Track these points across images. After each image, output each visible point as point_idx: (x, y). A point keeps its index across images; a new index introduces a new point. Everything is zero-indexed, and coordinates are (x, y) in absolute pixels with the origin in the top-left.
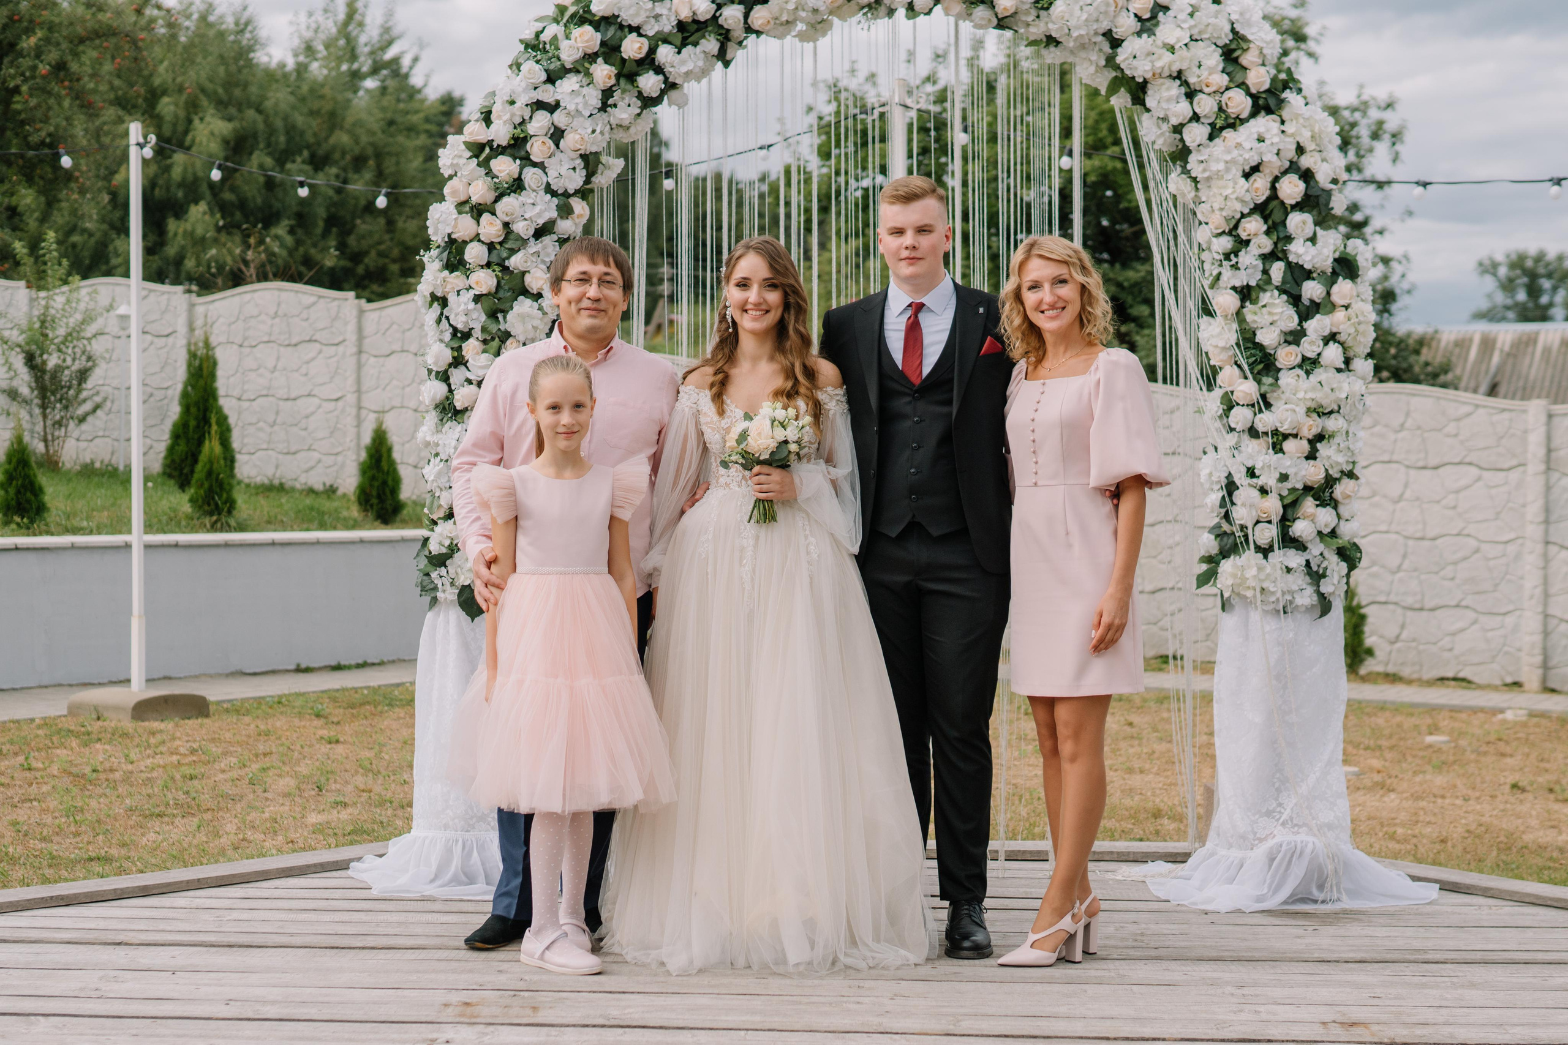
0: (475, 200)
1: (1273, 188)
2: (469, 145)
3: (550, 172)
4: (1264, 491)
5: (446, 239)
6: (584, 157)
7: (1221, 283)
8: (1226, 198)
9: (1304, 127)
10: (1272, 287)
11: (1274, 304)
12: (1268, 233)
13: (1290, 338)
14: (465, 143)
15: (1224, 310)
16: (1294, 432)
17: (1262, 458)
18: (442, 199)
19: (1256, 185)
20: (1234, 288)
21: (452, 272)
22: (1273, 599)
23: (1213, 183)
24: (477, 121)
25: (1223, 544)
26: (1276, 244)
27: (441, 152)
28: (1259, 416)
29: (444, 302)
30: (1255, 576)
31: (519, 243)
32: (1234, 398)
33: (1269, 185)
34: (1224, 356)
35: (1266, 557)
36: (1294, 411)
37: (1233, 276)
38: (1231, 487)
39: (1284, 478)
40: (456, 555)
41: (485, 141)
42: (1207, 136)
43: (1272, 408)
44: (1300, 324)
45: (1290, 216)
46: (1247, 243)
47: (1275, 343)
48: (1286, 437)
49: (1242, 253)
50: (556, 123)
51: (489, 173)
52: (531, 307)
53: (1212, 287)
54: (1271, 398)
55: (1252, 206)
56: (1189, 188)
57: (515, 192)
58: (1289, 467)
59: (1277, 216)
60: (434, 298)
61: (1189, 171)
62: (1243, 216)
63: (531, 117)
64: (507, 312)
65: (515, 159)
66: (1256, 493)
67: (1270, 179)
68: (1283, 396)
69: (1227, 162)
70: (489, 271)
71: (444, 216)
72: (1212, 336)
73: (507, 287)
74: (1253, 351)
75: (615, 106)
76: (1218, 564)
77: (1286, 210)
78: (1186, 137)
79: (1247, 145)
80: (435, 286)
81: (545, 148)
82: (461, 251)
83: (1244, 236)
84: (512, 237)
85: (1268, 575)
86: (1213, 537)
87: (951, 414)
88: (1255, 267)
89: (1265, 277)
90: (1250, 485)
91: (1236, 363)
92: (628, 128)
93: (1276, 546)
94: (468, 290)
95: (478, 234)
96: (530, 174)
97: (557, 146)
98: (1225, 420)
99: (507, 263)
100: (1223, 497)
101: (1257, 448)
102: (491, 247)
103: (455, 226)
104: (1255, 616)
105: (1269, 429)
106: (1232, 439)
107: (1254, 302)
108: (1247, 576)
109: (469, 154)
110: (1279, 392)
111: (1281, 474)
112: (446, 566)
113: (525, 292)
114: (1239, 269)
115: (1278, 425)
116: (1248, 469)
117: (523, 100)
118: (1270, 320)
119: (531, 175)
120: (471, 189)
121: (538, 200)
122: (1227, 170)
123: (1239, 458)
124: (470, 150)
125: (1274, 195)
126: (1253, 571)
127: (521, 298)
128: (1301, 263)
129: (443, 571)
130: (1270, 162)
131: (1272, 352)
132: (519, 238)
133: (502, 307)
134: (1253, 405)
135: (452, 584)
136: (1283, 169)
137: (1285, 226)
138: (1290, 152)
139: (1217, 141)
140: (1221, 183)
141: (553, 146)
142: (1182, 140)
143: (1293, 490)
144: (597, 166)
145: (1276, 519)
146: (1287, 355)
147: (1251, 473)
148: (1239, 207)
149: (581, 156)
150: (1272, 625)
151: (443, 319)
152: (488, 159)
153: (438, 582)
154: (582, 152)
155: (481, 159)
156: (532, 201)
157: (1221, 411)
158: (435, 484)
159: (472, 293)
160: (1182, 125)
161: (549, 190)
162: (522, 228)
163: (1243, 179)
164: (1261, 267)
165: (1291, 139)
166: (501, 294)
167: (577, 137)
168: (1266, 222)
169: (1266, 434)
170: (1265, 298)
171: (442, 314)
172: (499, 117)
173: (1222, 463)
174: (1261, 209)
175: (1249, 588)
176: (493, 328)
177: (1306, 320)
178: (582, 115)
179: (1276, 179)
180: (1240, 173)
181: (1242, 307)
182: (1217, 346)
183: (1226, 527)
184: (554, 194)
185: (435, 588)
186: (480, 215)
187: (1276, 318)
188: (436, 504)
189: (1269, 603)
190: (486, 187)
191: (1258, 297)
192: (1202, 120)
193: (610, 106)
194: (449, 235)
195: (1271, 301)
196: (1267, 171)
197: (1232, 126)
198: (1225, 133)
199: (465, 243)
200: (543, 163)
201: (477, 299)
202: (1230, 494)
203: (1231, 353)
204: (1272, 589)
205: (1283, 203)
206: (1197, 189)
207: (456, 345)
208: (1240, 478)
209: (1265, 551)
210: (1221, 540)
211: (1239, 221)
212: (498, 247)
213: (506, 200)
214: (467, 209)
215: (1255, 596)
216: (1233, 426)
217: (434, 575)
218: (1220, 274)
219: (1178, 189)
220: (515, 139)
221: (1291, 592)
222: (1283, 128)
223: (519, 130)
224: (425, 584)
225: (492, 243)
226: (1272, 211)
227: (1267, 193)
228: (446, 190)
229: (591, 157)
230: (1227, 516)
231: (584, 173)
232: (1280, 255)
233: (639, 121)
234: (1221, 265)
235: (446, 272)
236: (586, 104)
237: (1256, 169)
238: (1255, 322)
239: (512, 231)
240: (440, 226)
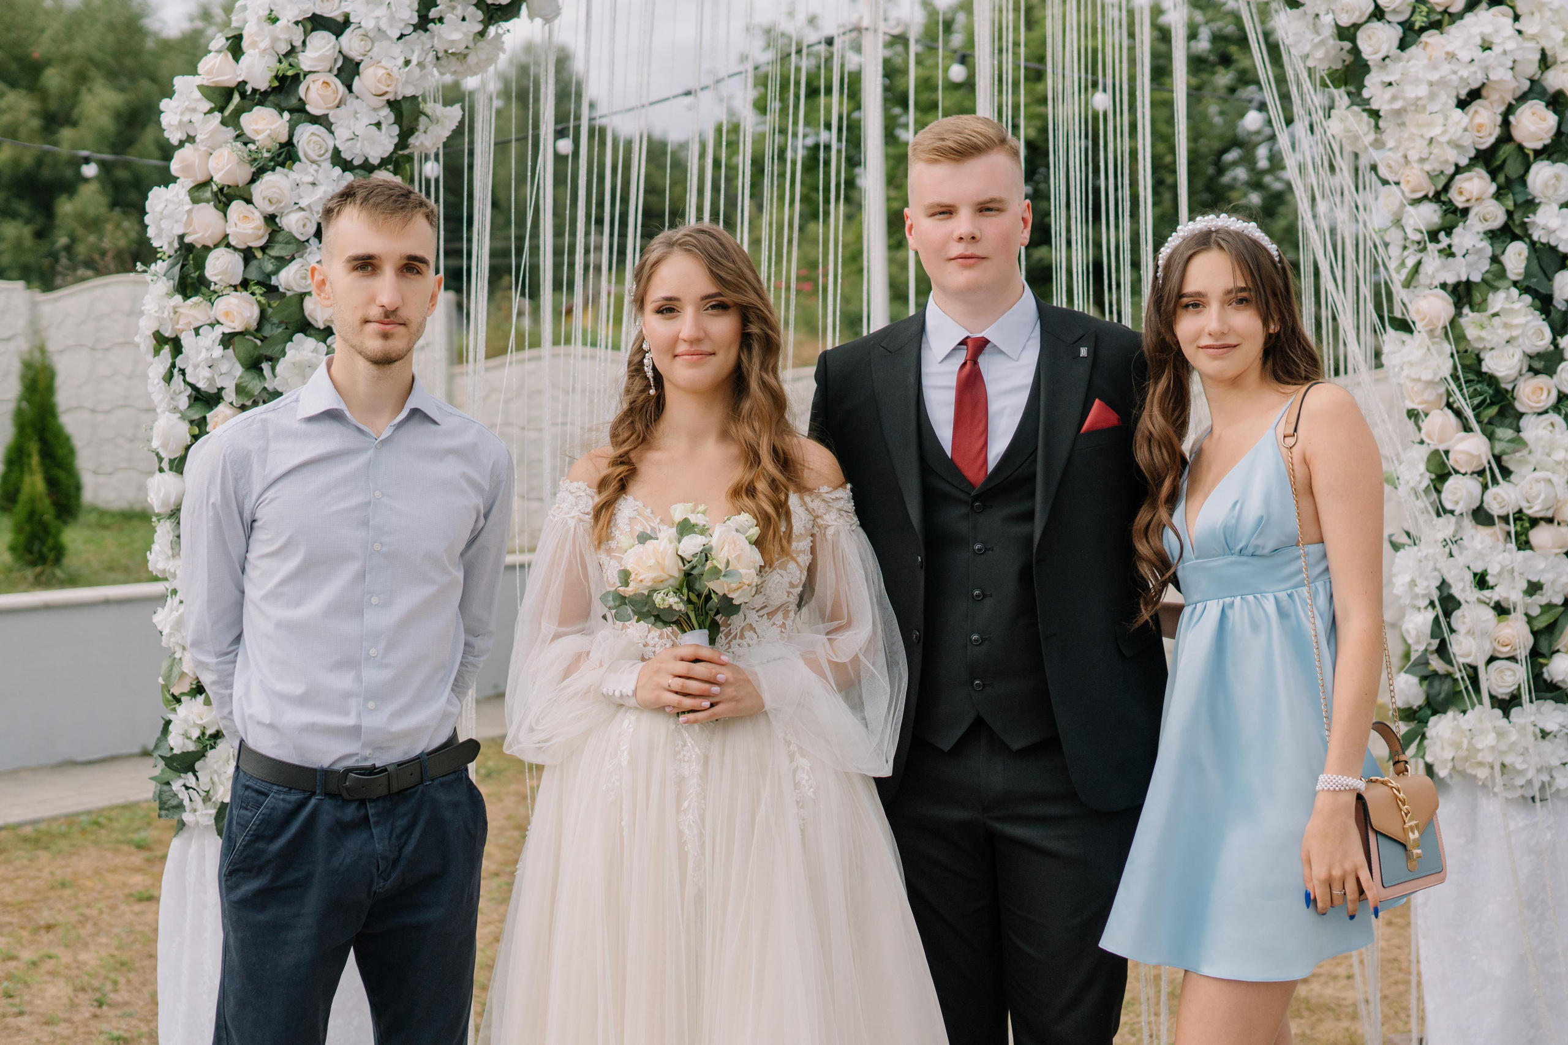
0: (219, 178)
1: (1506, 123)
2: (207, 91)
3: (338, 131)
4: (1501, 610)
5: (176, 245)
6: (394, 105)
7: (1422, 278)
8: (1431, 140)
9: (1553, 23)
10: (1507, 283)
11: (1511, 311)
12: (1498, 196)
13: (1539, 365)
14: (200, 87)
15: (1431, 321)
16: (1549, 514)
17: (1500, 558)
18: (167, 179)
19: (1478, 120)
20: (1444, 286)
21: (186, 297)
22: (1520, 781)
23: (1408, 118)
24: (219, 51)
25: (1434, 691)
26: (1510, 214)
27: (165, 104)
28: (1492, 490)
29: (177, 346)
30: (1493, 748)
31: (292, 247)
32: (1451, 462)
33: (1499, 119)
34: (1430, 395)
35: (1506, 714)
36: (1550, 481)
37: (1444, 267)
38: (1448, 603)
39: (1534, 588)
40: (210, 754)
41: (232, 84)
42: (1396, 42)
43: (1513, 477)
44: (1554, 342)
45: (1534, 168)
46: (1465, 212)
47: (1514, 372)
48: (1534, 522)
49: (1458, 231)
50: (345, 51)
51: (241, 137)
52: (315, 350)
53: (1407, 284)
54: (1509, 461)
55: (1472, 154)
56: (1365, 128)
57: (283, 165)
58: (1543, 571)
59: (1513, 169)
60: (160, 340)
61: (1367, 101)
62: (1458, 170)
63: (304, 43)
64: (278, 360)
65: (281, 110)
66: (1491, 614)
67: (1503, 108)
68: (1530, 458)
69: (1431, 84)
70: (246, 294)
71: (171, 207)
72: (1411, 364)
73: (275, 320)
74: (1479, 387)
75: (441, 20)
76: (1424, 722)
77: (1526, 158)
78: (1362, 44)
79: (1465, 55)
80: (161, 321)
81: (329, 92)
82: (200, 265)
83: (1460, 202)
84: (280, 237)
85: (1514, 743)
86: (1415, 680)
87: (1030, 538)
88: (1479, 251)
89: (1495, 266)
90: (1480, 601)
91: (1449, 405)
92: (465, 56)
93: (1525, 697)
94: (212, 325)
95: (226, 236)
96: (306, 135)
97: (349, 88)
98: (1435, 495)
99: (274, 281)
100: (1437, 618)
101: (1489, 541)
102: (248, 255)
103: (189, 223)
104: (1491, 808)
105: (1511, 510)
106: (1445, 527)
107: (1479, 307)
108: (1479, 746)
109: (207, 105)
110: (1525, 452)
111: (1529, 582)
112: (194, 772)
113: (305, 327)
114: (1452, 255)
115: (1524, 505)
116: (1475, 575)
117: (290, 14)
118: (1507, 336)
119: (307, 137)
120: (212, 163)
121: (321, 177)
122: (1432, 96)
123: (1461, 559)
124: (209, 99)
125: (1506, 136)
126: (1490, 739)
127: (299, 336)
128: (1553, 243)
129: (190, 779)
130: (1501, 81)
131: (1509, 387)
132: (292, 240)
133: (269, 353)
134: (1481, 473)
135: (207, 799)
136: (1518, 93)
137: (1524, 183)
138: (1532, 68)
139: (1413, 50)
140: (1424, 117)
141: (342, 89)
142: (1355, 51)
143: (1549, 607)
144: (417, 119)
145: (1523, 653)
146: (1534, 392)
147: (1481, 581)
148: (1454, 157)
149: (389, 102)
150: (1519, 820)
151: (176, 371)
152: (238, 112)
153: (183, 795)
154: (391, 97)
155: (227, 113)
156: (310, 179)
157: (1426, 482)
158: (173, 640)
159: (219, 331)
160: (1356, 26)
161: (338, 160)
162: (293, 223)
163: (1459, 111)
164: (1489, 251)
165: (1532, 44)
166: (267, 331)
167: (381, 72)
168: (1494, 179)
169: (1505, 519)
170: (1498, 300)
171: (173, 366)
172: (254, 44)
173: (1431, 564)
174: (1485, 158)
175: (1481, 764)
176: (255, 386)
177: (1562, 335)
178: (388, 38)
179: (1510, 110)
180: (1453, 102)
181: (1459, 313)
182: (1419, 380)
183: (1437, 664)
184: (347, 166)
185: (180, 806)
186: (227, 205)
187: (1515, 333)
188: (176, 672)
189: (1514, 787)
190: (235, 158)
191: (1485, 300)
192: (1388, 17)
193: (433, 21)
194: (181, 237)
195: (1508, 306)
196: (1495, 97)
197: (1437, 25)
198: (1425, 37)
199: (207, 249)
200: (327, 115)
201: (227, 340)
202: (1448, 614)
203: (1442, 390)
204: (1520, 767)
205: (1521, 148)
206: (1377, 127)
207: (196, 417)
208: (1463, 589)
209: (1506, 704)
210: (1430, 685)
211: (1452, 178)
212: (259, 254)
213: (268, 177)
214: (208, 194)
215: (1493, 777)
216: (1449, 506)
217: (176, 786)
218: (1419, 263)
219: (1346, 130)
220: (281, 79)
221: (1550, 770)
222: (1518, 26)
223: (285, 64)
224: (165, 797)
225: (250, 248)
226: (1504, 161)
227: (1497, 132)
228: (175, 167)
229: (405, 106)
230: (1442, 651)
231: (396, 130)
232: (1518, 231)
233: (482, 44)
234: (1424, 249)
235: (178, 298)
236: (392, 19)
237: (1475, 94)
238: (1481, 339)
239: (281, 229)
240: (164, 224)
